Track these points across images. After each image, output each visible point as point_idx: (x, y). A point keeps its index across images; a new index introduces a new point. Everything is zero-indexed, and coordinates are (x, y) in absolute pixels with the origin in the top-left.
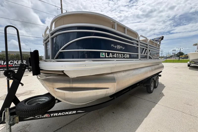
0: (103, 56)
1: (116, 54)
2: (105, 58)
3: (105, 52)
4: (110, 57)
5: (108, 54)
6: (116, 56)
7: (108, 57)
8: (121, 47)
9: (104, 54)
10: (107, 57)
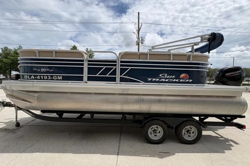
0: (26, 77)
1: (39, 76)
2: (28, 79)
3: (27, 75)
4: (31, 78)
5: (30, 76)
6: (39, 78)
7: (30, 78)
8: (47, 70)
9: (26, 76)
10: (28, 78)
